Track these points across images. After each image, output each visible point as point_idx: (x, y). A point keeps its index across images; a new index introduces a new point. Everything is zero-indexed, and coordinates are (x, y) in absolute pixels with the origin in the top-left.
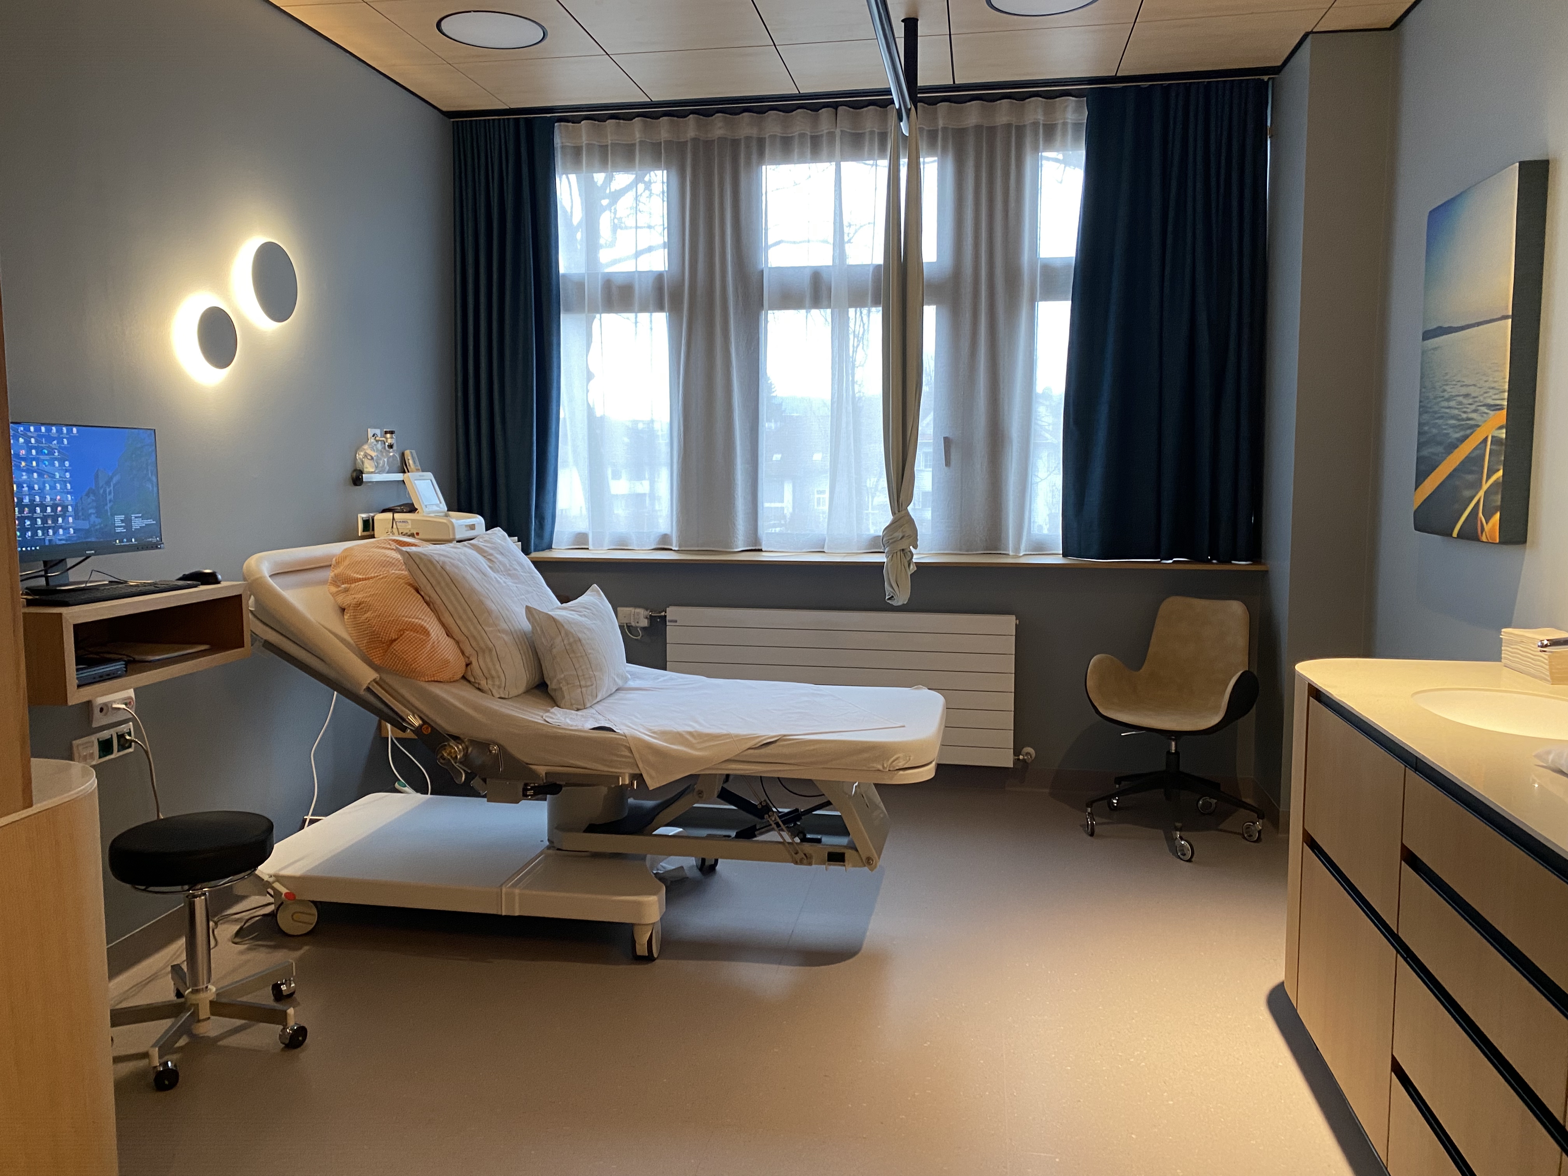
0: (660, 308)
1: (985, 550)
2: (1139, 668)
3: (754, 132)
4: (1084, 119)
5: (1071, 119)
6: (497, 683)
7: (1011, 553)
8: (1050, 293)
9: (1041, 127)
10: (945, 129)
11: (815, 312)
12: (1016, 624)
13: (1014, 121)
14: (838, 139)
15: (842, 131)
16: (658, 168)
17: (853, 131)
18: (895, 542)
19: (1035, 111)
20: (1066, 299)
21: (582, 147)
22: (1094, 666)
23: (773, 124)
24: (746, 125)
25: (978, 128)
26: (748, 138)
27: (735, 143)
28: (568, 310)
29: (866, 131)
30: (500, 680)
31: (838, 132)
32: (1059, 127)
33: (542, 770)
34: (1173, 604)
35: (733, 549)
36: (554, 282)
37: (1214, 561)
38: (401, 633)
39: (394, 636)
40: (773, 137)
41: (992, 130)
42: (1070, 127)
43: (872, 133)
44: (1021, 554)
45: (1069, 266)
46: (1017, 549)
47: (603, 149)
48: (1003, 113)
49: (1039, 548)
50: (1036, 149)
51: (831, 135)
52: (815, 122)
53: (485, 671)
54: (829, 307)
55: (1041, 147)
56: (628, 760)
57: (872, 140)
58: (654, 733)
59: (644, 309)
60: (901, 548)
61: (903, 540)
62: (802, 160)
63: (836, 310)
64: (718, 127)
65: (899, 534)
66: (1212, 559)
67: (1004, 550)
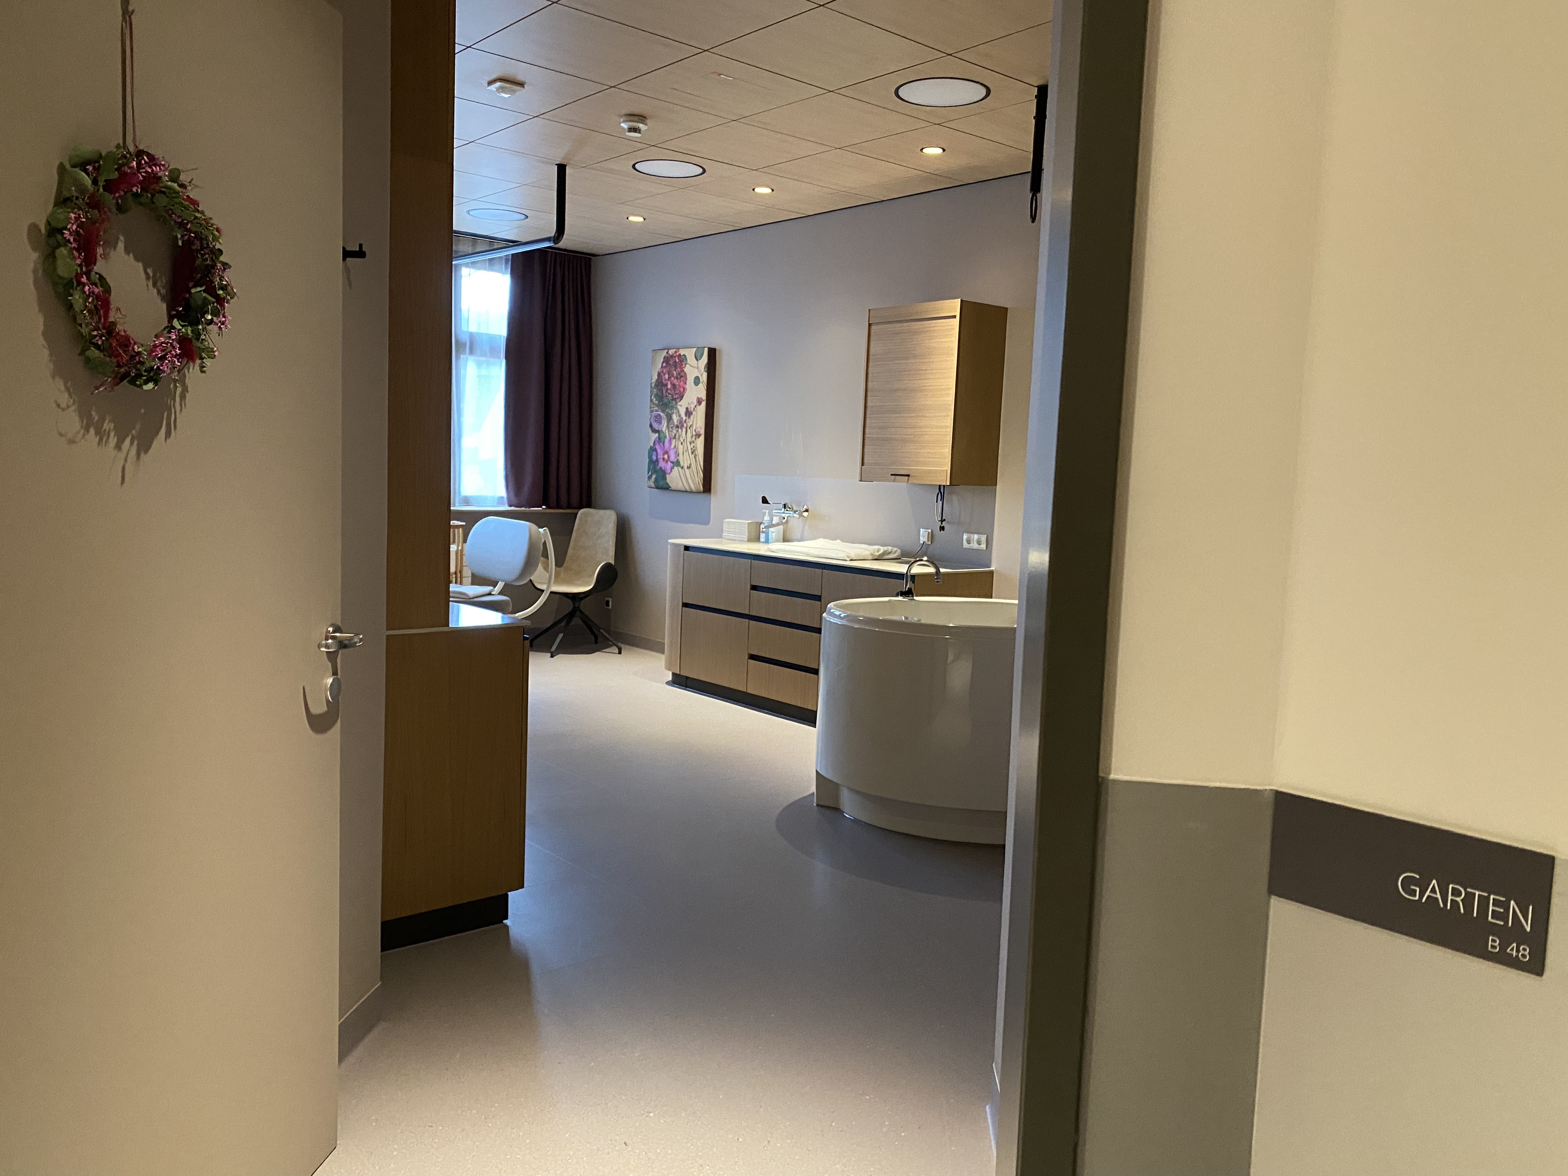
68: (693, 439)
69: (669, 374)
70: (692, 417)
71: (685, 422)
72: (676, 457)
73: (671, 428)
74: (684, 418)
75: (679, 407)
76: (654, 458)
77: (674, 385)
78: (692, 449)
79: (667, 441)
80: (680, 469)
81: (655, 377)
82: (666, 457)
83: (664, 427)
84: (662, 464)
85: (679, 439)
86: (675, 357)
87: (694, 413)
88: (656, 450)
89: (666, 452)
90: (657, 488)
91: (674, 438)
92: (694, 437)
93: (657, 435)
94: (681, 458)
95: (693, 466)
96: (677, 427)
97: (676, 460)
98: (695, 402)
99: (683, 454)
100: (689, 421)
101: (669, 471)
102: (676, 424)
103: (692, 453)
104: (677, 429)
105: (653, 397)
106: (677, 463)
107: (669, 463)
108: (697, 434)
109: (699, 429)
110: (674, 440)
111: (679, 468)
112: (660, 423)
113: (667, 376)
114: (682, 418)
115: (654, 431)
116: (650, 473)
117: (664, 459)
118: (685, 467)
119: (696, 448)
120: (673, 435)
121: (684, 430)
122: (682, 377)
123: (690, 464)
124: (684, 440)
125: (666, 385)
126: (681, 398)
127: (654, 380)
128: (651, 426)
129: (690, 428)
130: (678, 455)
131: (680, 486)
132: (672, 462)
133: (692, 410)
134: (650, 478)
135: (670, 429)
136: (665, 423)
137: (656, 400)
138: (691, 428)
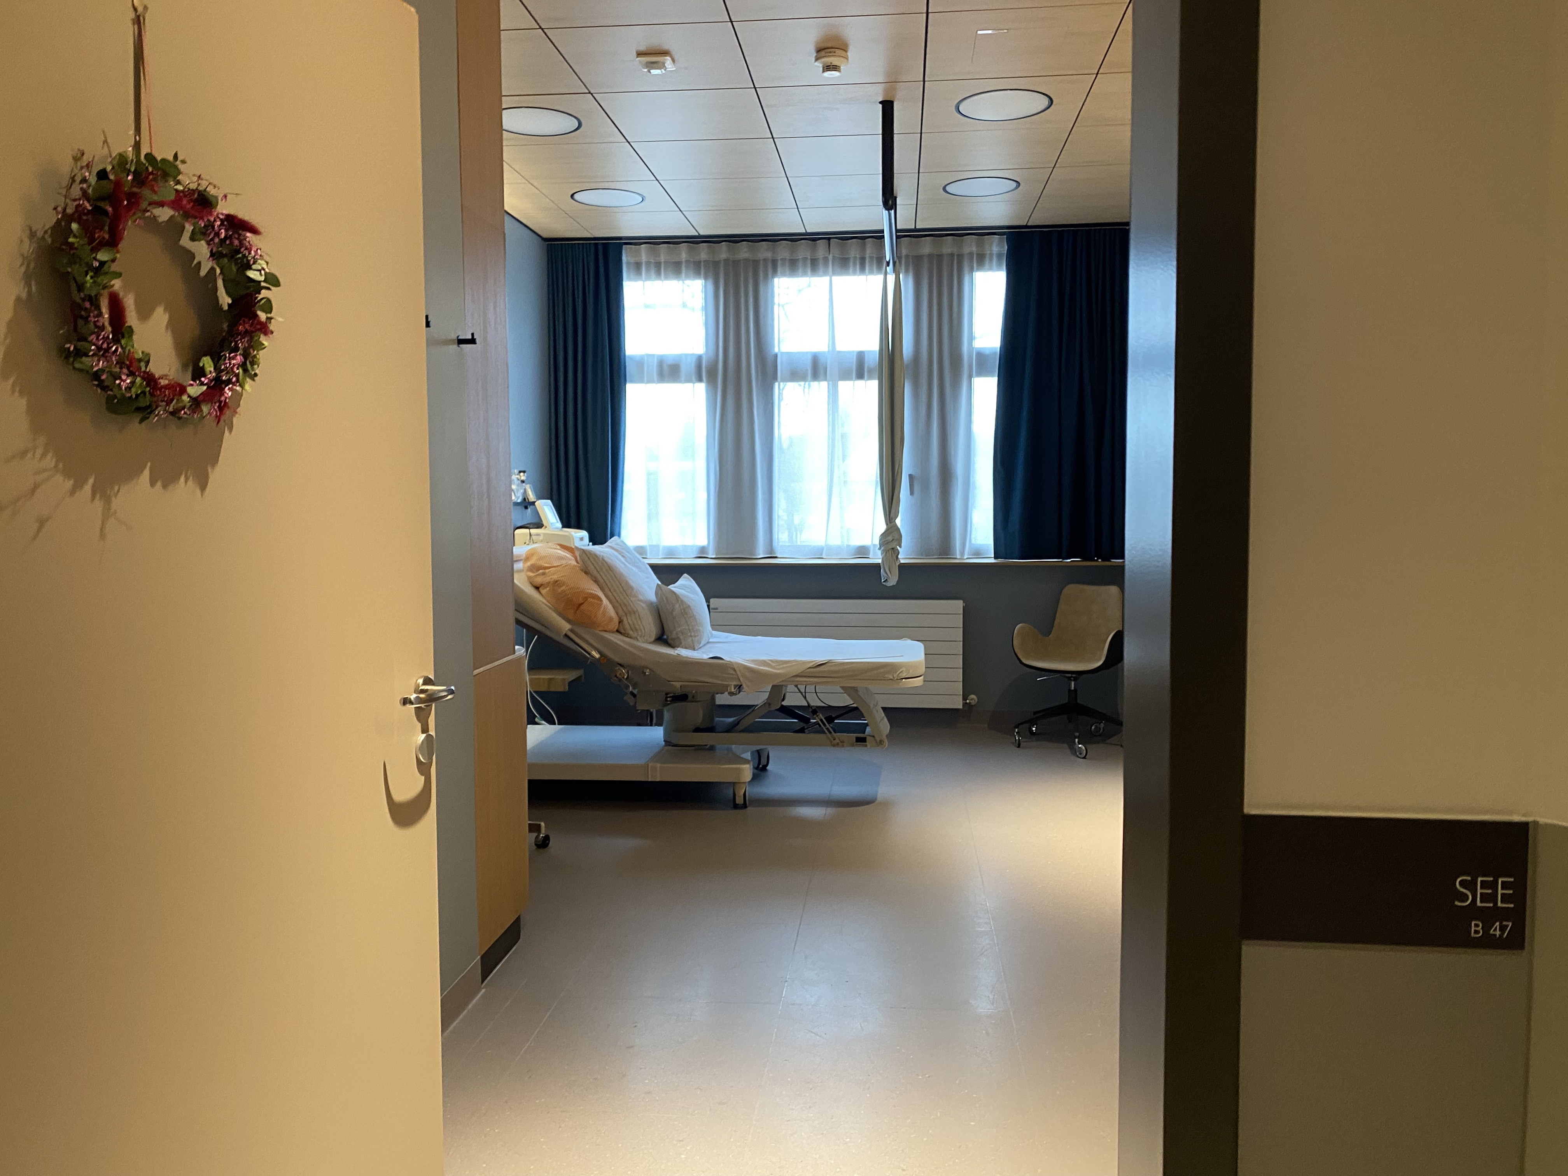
0: (700, 380)
1: (939, 555)
2: (1050, 633)
3: (769, 255)
4: (1005, 251)
5: (996, 251)
6: (640, 633)
7: (958, 557)
8: (982, 370)
9: (975, 256)
10: (907, 256)
11: (815, 384)
12: (963, 606)
13: (955, 251)
14: (830, 262)
15: (833, 256)
16: (699, 278)
17: (841, 256)
18: (888, 543)
19: (970, 245)
20: (993, 376)
21: (642, 263)
22: (1019, 630)
23: (783, 251)
24: (764, 252)
25: (930, 256)
26: (765, 260)
27: (756, 262)
28: (632, 382)
29: (850, 256)
30: (642, 632)
31: (830, 257)
32: (987, 257)
33: (678, 685)
34: (1072, 590)
35: (756, 556)
36: (622, 361)
37: (1100, 560)
38: (586, 599)
39: (581, 601)
40: (783, 260)
41: (940, 257)
42: (995, 257)
43: (855, 258)
44: (965, 558)
45: (995, 353)
46: (962, 554)
47: (658, 265)
48: (948, 246)
49: (977, 553)
50: (972, 270)
51: (826, 259)
52: (814, 249)
53: (633, 627)
54: (825, 380)
55: (975, 269)
56: (734, 676)
57: (855, 264)
58: (747, 661)
59: (689, 380)
60: (891, 547)
61: (893, 541)
62: (804, 274)
63: (830, 383)
64: (744, 252)
65: (890, 538)
66: (1098, 559)
67: (952, 555)
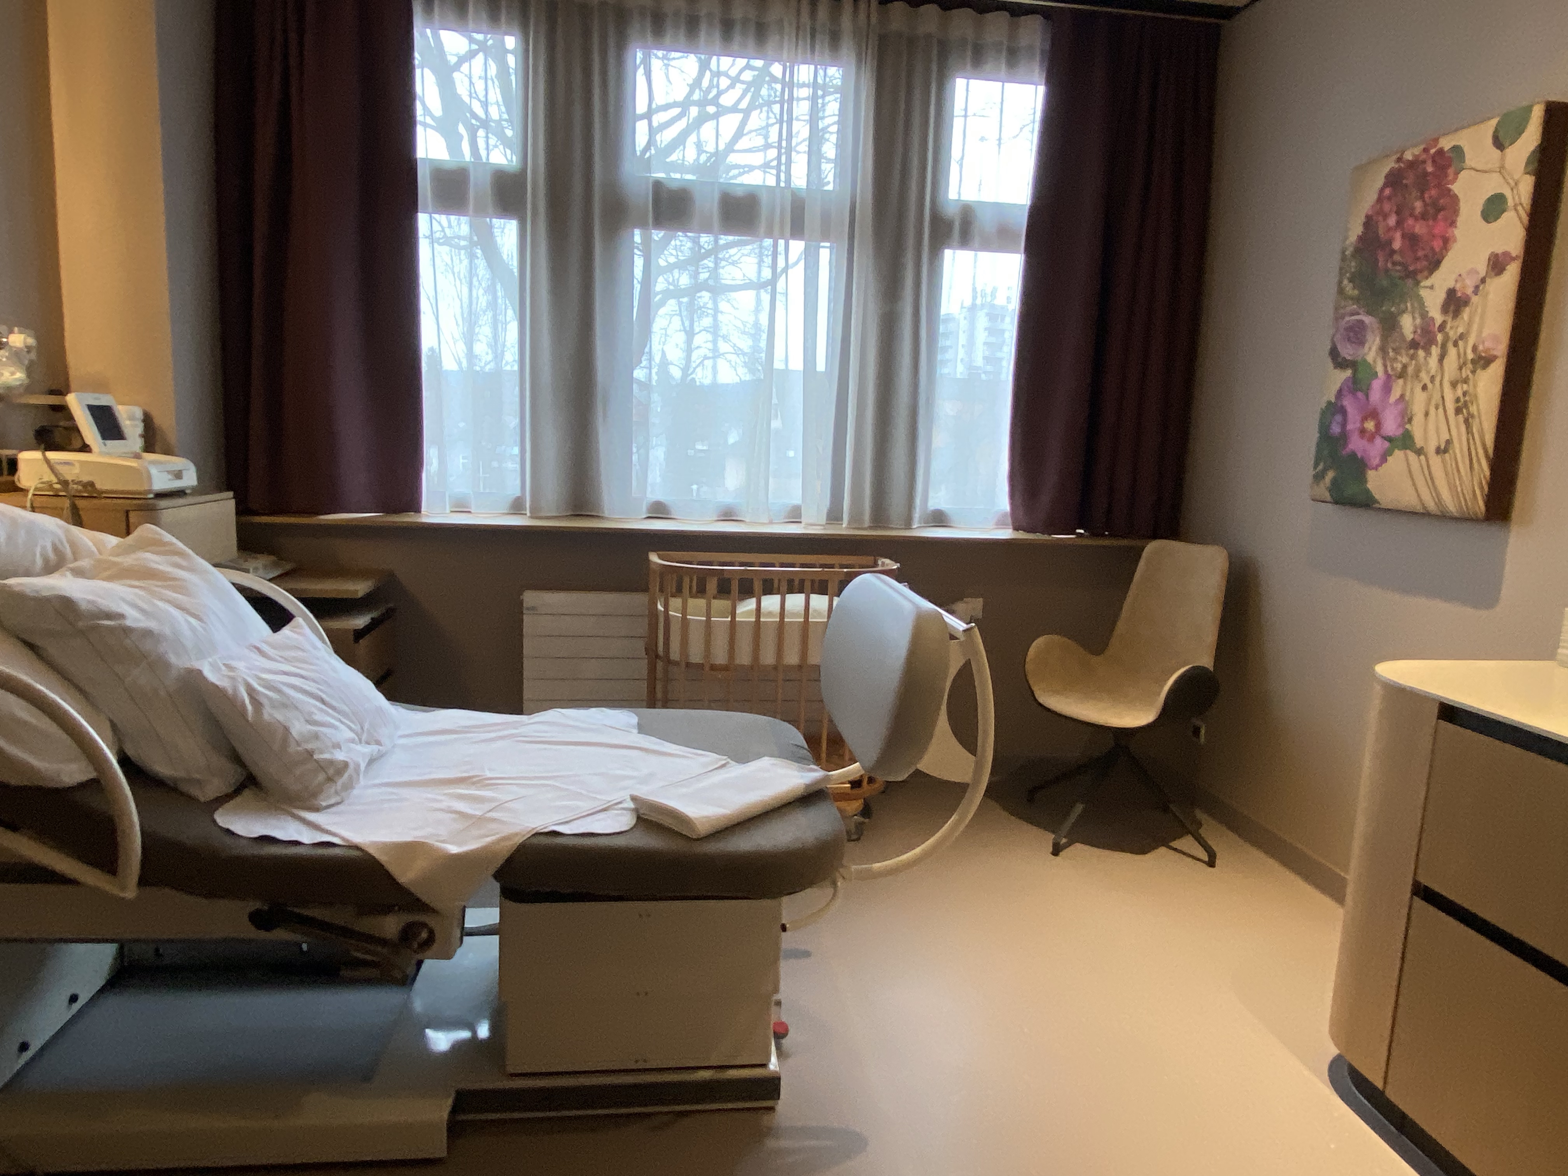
68: (1466, 372)
69: (1398, 213)
70: (1466, 314)
71: (1442, 328)
72: (1401, 425)
73: (1394, 350)
74: (1439, 318)
75: (1423, 293)
76: (1336, 429)
77: (1412, 240)
78: (1458, 400)
79: (1377, 385)
80: (1412, 456)
81: (1356, 230)
82: (1370, 425)
83: (1371, 352)
84: (1356, 444)
85: (1417, 375)
86: (1424, 162)
87: (1475, 299)
88: (1343, 411)
89: (1374, 414)
90: (1336, 502)
91: (1400, 377)
92: (1470, 366)
93: (1349, 373)
94: (1417, 429)
95: (1459, 448)
96: (1414, 345)
97: (1399, 432)
98: (1482, 268)
99: (1427, 414)
100: (1455, 324)
101: (1376, 461)
102: (1409, 336)
103: (1458, 411)
104: (1412, 351)
105: (1346, 282)
106: (1405, 441)
107: (1378, 441)
108: (1480, 358)
109: (1488, 344)
110: (1401, 382)
111: (1408, 452)
112: (1361, 342)
113: (1392, 221)
114: (1433, 319)
115: (1340, 363)
116: (1321, 467)
117: (1363, 431)
118: (1431, 449)
119: (1476, 396)
120: (1399, 366)
121: (1435, 351)
122: (1439, 210)
123: (1449, 442)
124: (1432, 379)
125: (1390, 242)
126: (1435, 264)
127: (1353, 238)
128: (1334, 353)
129: (1456, 344)
130: (1410, 420)
131: (1407, 499)
132: (1389, 439)
133: (1469, 291)
134: (1318, 477)
135: (1391, 354)
136: (1373, 342)
137: (1354, 288)
138: (1461, 343)
